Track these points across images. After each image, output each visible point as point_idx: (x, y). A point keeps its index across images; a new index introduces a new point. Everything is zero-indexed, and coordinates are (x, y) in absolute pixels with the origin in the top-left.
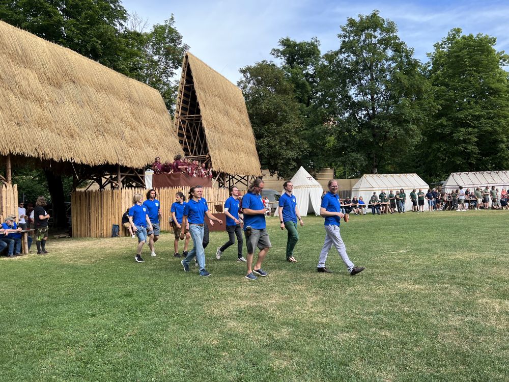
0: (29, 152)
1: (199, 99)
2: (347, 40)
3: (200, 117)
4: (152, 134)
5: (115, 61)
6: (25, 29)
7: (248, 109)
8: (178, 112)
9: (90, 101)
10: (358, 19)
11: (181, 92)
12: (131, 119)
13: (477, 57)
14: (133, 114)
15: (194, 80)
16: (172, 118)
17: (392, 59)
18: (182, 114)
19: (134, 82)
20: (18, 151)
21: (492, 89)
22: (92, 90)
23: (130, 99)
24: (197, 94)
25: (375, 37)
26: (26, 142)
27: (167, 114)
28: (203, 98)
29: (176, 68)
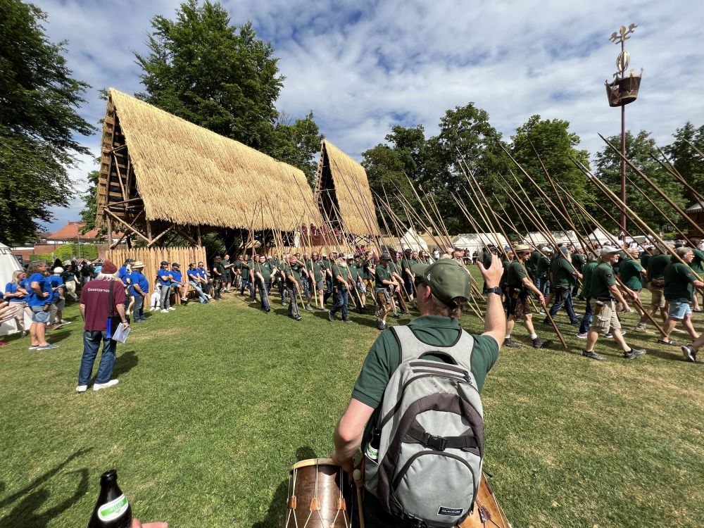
0: (213, 223)
1: (333, 177)
2: (447, 127)
3: (335, 190)
4: (299, 205)
5: (271, 150)
6: (205, 126)
7: (369, 183)
8: (317, 188)
9: (253, 181)
10: (455, 111)
11: (320, 172)
12: (284, 194)
13: (554, 140)
14: (285, 190)
15: (330, 162)
16: (313, 192)
17: (484, 141)
18: (320, 189)
19: (284, 165)
20: (205, 222)
21: (564, 165)
22: (255, 173)
23: (282, 179)
24: (332, 173)
25: (470, 124)
26: (210, 215)
27: (310, 190)
28: (337, 176)
29: (314, 152)
